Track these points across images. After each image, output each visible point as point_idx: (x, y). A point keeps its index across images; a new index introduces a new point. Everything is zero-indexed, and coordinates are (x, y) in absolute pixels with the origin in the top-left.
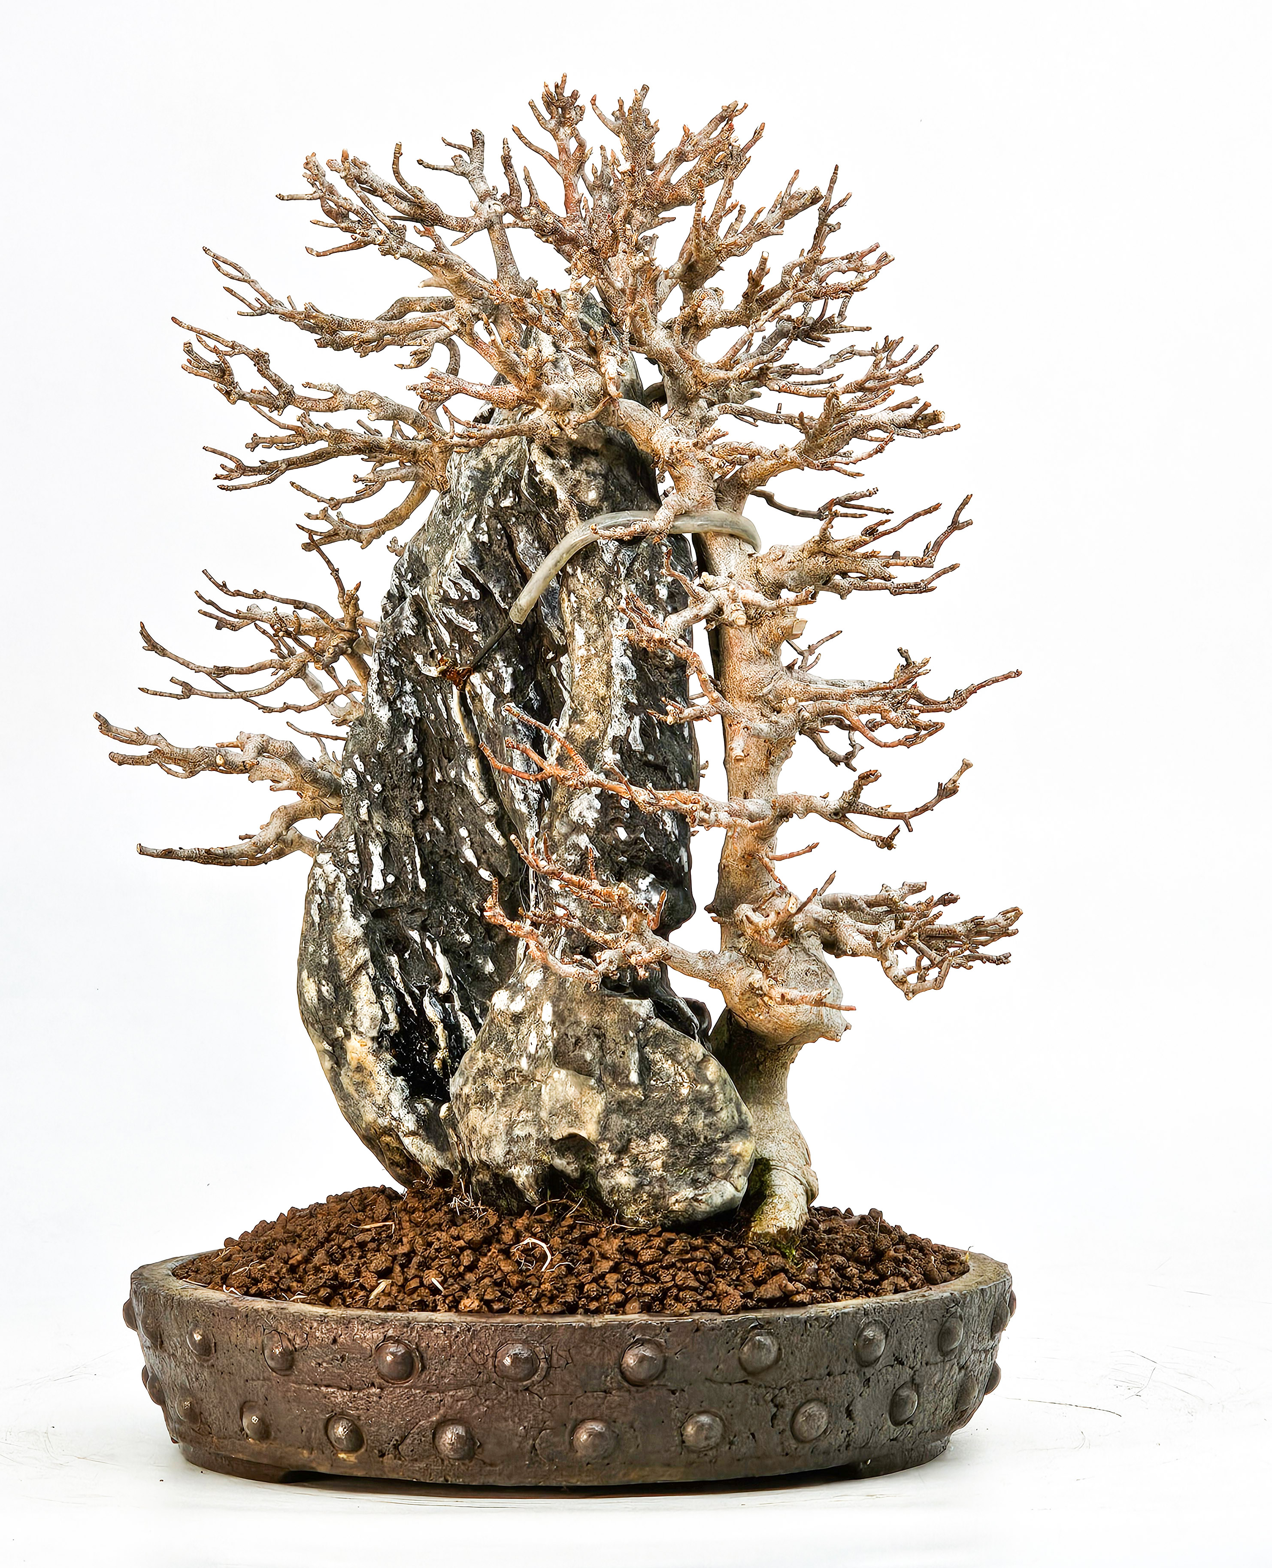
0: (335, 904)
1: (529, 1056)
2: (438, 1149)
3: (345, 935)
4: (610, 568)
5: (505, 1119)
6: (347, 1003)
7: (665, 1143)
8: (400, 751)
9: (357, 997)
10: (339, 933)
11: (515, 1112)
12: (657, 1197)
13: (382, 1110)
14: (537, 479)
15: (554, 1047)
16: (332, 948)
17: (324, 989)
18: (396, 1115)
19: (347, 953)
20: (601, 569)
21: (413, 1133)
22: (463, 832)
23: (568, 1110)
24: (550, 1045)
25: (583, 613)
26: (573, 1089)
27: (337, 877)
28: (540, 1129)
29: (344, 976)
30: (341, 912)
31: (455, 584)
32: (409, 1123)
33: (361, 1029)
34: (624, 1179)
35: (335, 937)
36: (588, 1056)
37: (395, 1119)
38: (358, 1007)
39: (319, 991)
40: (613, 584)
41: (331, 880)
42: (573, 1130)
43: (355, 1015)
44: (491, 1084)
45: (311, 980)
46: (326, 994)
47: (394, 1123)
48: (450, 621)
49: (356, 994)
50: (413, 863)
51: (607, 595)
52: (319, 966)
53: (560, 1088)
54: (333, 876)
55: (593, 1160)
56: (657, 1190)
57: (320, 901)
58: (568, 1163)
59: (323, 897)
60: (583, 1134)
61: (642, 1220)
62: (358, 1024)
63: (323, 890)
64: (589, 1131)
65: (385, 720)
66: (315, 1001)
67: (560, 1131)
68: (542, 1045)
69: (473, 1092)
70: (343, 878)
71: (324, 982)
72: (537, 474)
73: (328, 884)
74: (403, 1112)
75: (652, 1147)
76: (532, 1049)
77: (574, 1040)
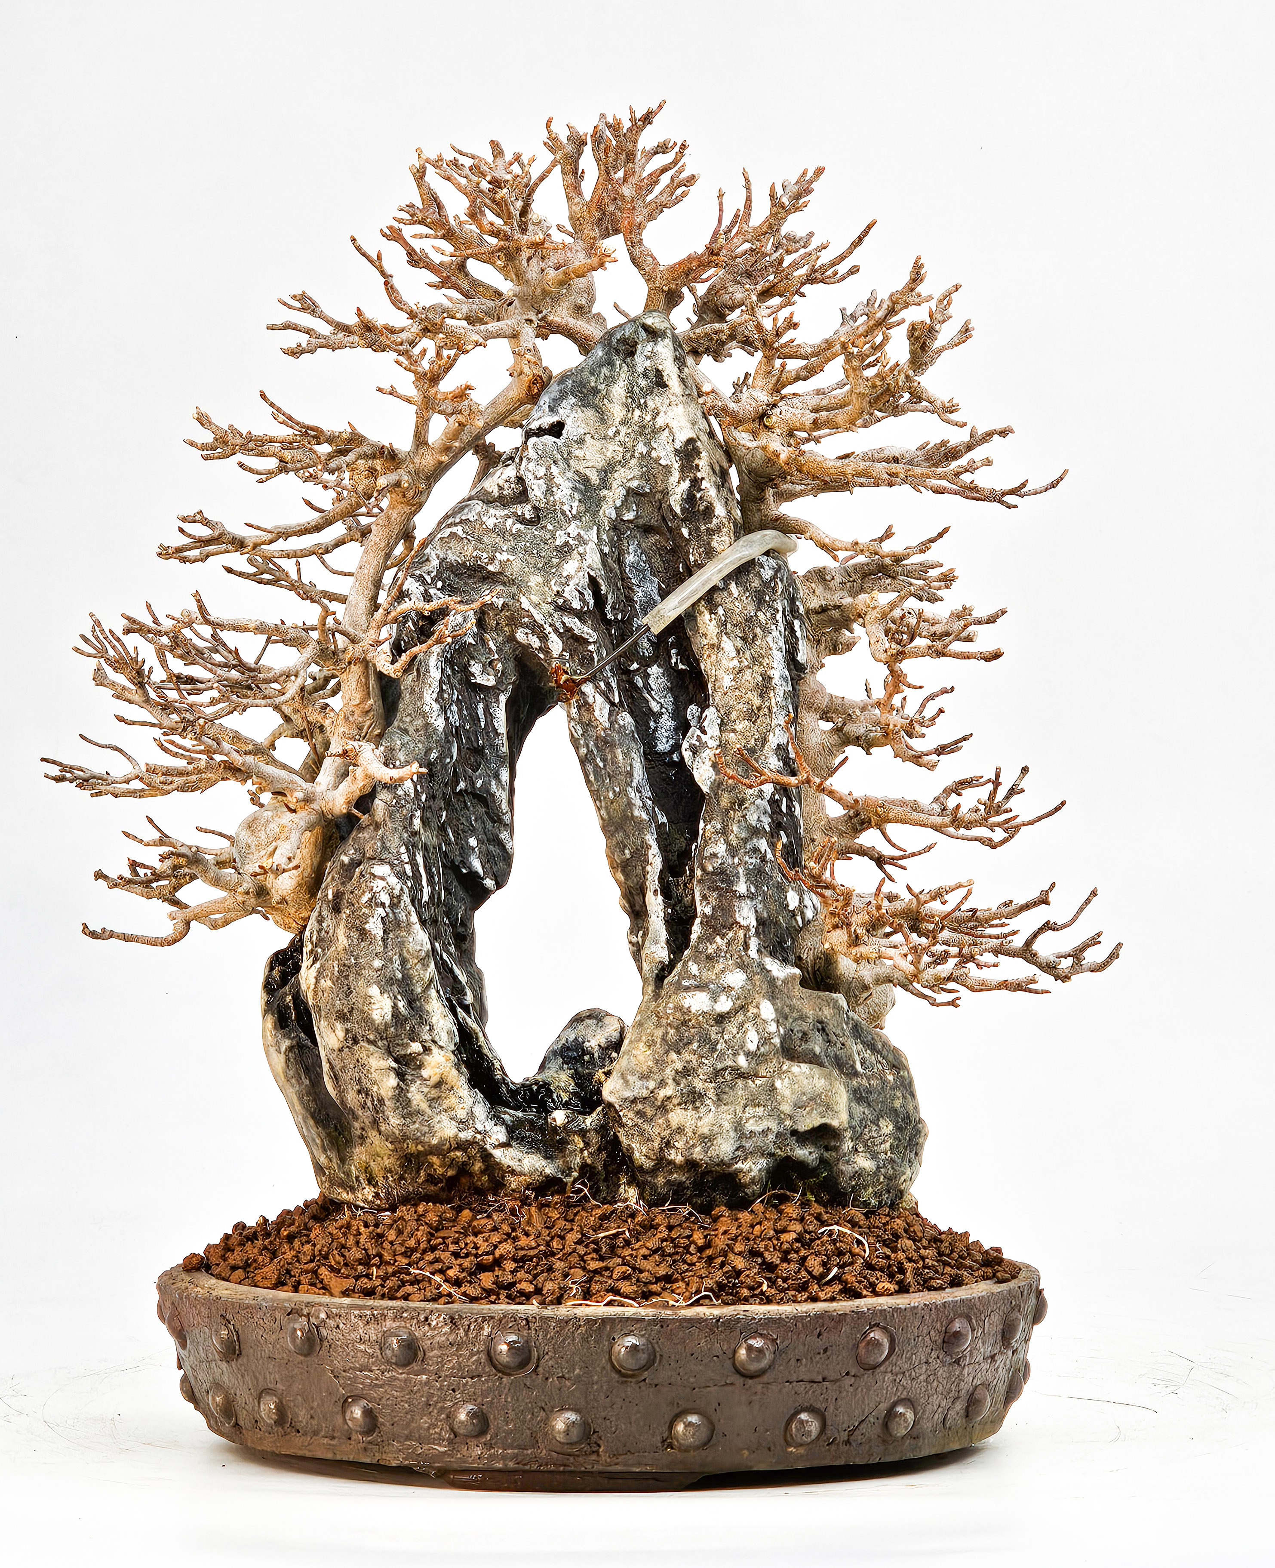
0: (402, 916)
1: (748, 1054)
2: (546, 1158)
3: (419, 948)
4: (766, 584)
5: (729, 1117)
6: (421, 1017)
7: (891, 1127)
8: (448, 760)
9: (430, 1010)
10: (411, 946)
11: (739, 1109)
12: (890, 1179)
13: (463, 1124)
14: (698, 495)
15: (781, 1042)
16: (404, 962)
17: (401, 1004)
18: (480, 1127)
19: (419, 966)
20: (756, 583)
21: (506, 1145)
22: (473, 842)
23: (815, 1100)
24: (777, 1041)
25: (729, 626)
26: (823, 1081)
27: (402, 889)
28: (781, 1122)
29: (419, 990)
30: (409, 924)
31: (581, 593)
32: (499, 1134)
33: (441, 1043)
34: (864, 1162)
35: (408, 951)
36: (817, 1050)
37: (480, 1133)
38: (434, 1020)
39: (395, 1007)
40: (767, 598)
41: (397, 892)
42: (823, 1121)
43: (431, 1029)
44: (699, 1085)
45: (386, 995)
46: (402, 1010)
47: (479, 1136)
48: (568, 630)
49: (429, 1007)
50: (439, 873)
51: (759, 609)
52: (391, 981)
53: (805, 1082)
54: (398, 887)
55: (836, 1149)
56: (891, 1172)
57: (384, 914)
58: (810, 1153)
59: (388, 910)
60: (835, 1123)
61: (873, 1202)
62: (437, 1039)
63: (387, 904)
64: (839, 1119)
65: (441, 729)
66: (389, 1017)
67: (808, 1122)
68: (765, 1040)
69: (679, 1094)
70: (406, 890)
71: (399, 997)
72: (699, 490)
73: (392, 897)
74: (489, 1125)
75: (882, 1132)
76: (752, 1047)
77: (800, 1035)
